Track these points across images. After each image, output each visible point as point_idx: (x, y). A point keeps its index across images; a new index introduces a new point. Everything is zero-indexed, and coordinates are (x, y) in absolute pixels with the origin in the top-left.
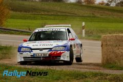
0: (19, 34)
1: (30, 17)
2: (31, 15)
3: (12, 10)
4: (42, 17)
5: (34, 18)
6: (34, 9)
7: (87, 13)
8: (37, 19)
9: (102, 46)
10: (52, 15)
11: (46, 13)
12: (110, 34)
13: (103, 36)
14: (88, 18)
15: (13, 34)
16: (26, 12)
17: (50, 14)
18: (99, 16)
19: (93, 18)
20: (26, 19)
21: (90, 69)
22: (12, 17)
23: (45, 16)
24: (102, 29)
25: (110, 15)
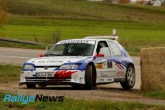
0: (20, 47)
1: (36, 22)
2: (38, 20)
3: (11, 12)
4: (54, 23)
5: (42, 24)
6: (43, 11)
7: (119, 15)
8: (46, 25)
9: (141, 64)
10: (68, 19)
11: (59, 16)
12: (153, 46)
13: (143, 49)
14: (121, 24)
15: (11, 46)
16: (30, 15)
17: (65, 17)
18: (137, 20)
19: (128, 23)
20: (30, 25)
21: (123, 97)
22: (11, 22)
23: (59, 21)
24: (141, 39)
25: (152, 19)
